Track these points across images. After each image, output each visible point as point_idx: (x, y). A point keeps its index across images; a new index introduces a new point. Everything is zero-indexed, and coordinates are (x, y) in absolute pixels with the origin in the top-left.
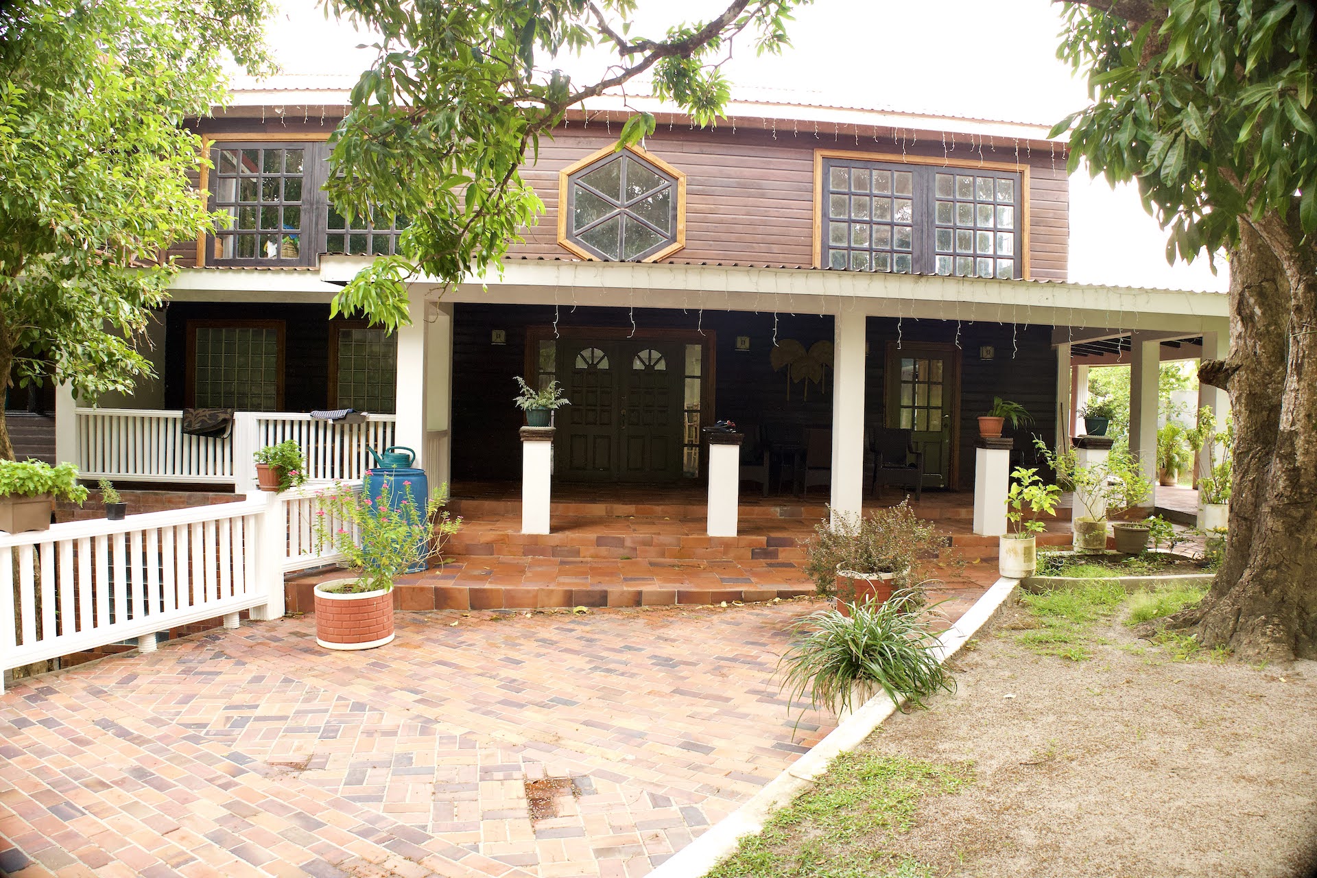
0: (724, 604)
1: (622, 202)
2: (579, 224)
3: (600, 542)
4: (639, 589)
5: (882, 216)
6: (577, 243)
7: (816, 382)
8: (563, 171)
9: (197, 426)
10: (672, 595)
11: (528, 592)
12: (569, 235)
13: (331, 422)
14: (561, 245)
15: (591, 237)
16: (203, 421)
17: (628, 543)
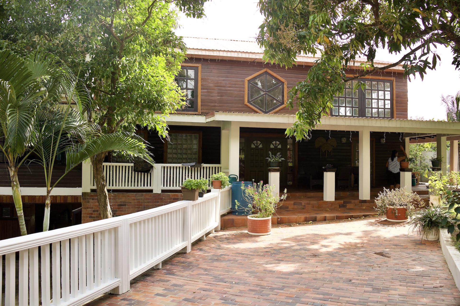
0: (349, 219)
1: (266, 90)
2: (252, 98)
3: (294, 204)
4: (325, 215)
5: (349, 95)
6: (251, 104)
7: (330, 152)
8: (246, 79)
9: (140, 169)
10: (334, 217)
11: (294, 218)
12: (249, 102)
13: (190, 167)
14: (246, 105)
15: (255, 103)
16: (142, 167)
17: (303, 204)
